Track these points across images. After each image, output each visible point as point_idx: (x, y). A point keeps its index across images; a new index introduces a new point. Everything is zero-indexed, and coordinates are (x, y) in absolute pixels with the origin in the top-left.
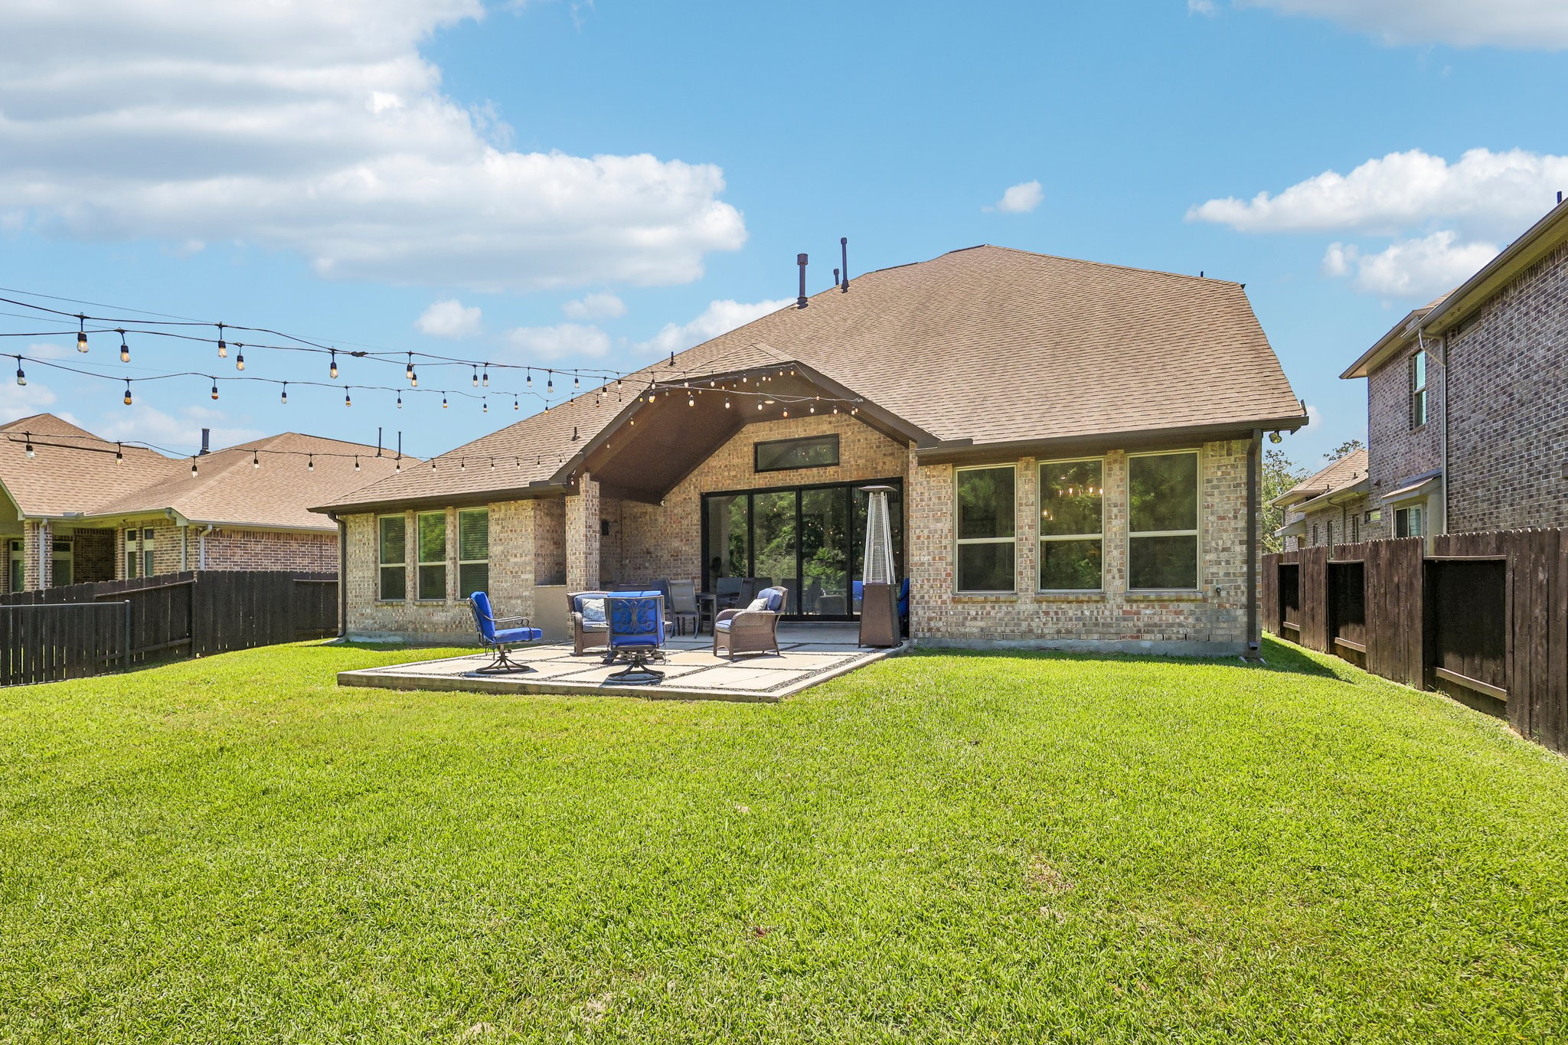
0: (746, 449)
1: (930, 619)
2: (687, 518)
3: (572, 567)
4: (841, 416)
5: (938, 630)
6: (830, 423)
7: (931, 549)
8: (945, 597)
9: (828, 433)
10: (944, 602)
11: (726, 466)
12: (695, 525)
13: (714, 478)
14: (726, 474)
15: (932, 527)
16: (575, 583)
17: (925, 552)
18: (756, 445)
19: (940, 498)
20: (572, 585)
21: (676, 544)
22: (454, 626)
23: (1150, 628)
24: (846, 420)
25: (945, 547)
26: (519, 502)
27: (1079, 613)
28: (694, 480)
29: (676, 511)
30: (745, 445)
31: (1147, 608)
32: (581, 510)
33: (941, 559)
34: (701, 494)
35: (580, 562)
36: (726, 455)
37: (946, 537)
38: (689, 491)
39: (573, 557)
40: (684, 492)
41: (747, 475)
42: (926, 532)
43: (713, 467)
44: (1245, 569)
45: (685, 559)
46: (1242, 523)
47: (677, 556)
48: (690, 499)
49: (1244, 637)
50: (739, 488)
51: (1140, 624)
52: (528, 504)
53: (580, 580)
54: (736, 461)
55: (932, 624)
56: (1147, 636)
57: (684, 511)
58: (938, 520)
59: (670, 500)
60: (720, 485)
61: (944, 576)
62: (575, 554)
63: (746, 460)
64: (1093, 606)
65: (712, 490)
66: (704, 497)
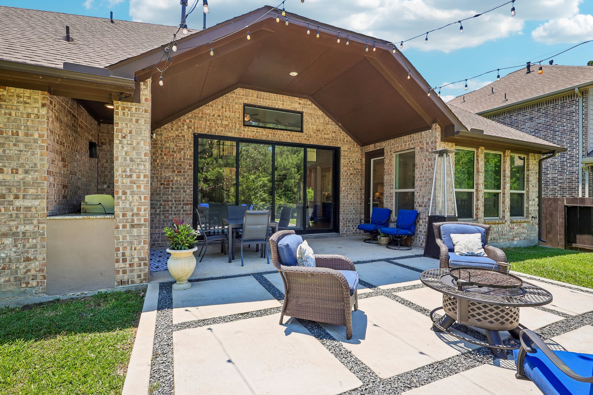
0: (237, 106)
2: (180, 152)
4: (307, 102)
6: (300, 104)
9: (298, 110)
11: (219, 116)
12: (188, 159)
13: (208, 123)
14: (219, 122)
16: (129, 214)
18: (245, 105)
20: (124, 215)
21: (168, 174)
23: (518, 235)
24: (309, 105)
27: (497, 229)
28: (188, 121)
29: (168, 145)
30: (236, 103)
31: (516, 226)
32: (142, 121)
34: (194, 134)
35: (139, 187)
36: (220, 107)
38: (183, 130)
40: (177, 130)
41: (238, 126)
43: (207, 114)
44: (538, 208)
45: (177, 188)
46: (537, 189)
47: (168, 184)
48: (184, 136)
49: (538, 237)
50: (230, 135)
51: (514, 233)
53: (139, 209)
54: (227, 114)
56: (516, 239)
57: (176, 146)
59: (161, 134)
60: (213, 130)
62: (131, 176)
63: (237, 115)
65: (206, 132)
66: (197, 137)
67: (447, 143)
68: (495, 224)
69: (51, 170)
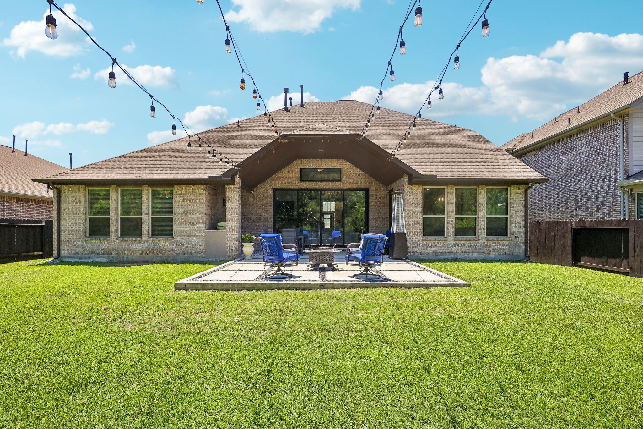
0: (296, 170)
1: (413, 247)
2: (265, 200)
3: (229, 221)
4: (342, 161)
5: (416, 252)
6: (337, 163)
7: (414, 219)
8: (419, 239)
9: (336, 167)
10: (419, 241)
11: (286, 177)
12: (270, 203)
13: (280, 182)
14: (286, 181)
15: (414, 210)
16: (231, 229)
17: (411, 220)
18: (301, 169)
19: (417, 198)
20: (229, 230)
21: (260, 212)
22: (148, 252)
23: (494, 250)
24: (344, 163)
25: (419, 218)
26: (195, 186)
27: (470, 245)
28: (269, 182)
29: (259, 196)
30: (296, 169)
31: (493, 243)
32: (235, 192)
33: (417, 223)
34: (273, 189)
35: (235, 219)
36: (287, 172)
37: (420, 214)
38: (267, 187)
39: (230, 216)
40: (264, 188)
41: (297, 182)
42: (411, 212)
43: (279, 177)
44: (524, 230)
45: (265, 219)
46: (523, 214)
47: (260, 217)
48: (267, 191)
49: (524, 253)
50: (293, 187)
51: (491, 249)
52: (203, 187)
53: (235, 228)
54: (291, 175)
55: (414, 249)
56: (493, 253)
57: (264, 196)
58: (416, 207)
59: (256, 191)
60: (283, 186)
61: (419, 230)
62: (232, 214)
63: (297, 175)
64: (475, 242)
65: (279, 187)
66: (275, 191)
67: (414, 185)
68: (466, 241)
69: (206, 213)
